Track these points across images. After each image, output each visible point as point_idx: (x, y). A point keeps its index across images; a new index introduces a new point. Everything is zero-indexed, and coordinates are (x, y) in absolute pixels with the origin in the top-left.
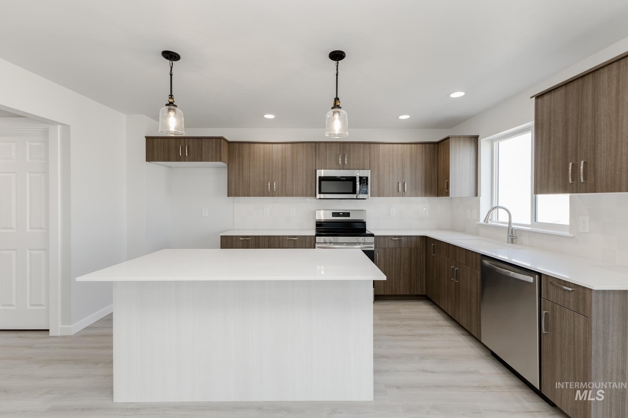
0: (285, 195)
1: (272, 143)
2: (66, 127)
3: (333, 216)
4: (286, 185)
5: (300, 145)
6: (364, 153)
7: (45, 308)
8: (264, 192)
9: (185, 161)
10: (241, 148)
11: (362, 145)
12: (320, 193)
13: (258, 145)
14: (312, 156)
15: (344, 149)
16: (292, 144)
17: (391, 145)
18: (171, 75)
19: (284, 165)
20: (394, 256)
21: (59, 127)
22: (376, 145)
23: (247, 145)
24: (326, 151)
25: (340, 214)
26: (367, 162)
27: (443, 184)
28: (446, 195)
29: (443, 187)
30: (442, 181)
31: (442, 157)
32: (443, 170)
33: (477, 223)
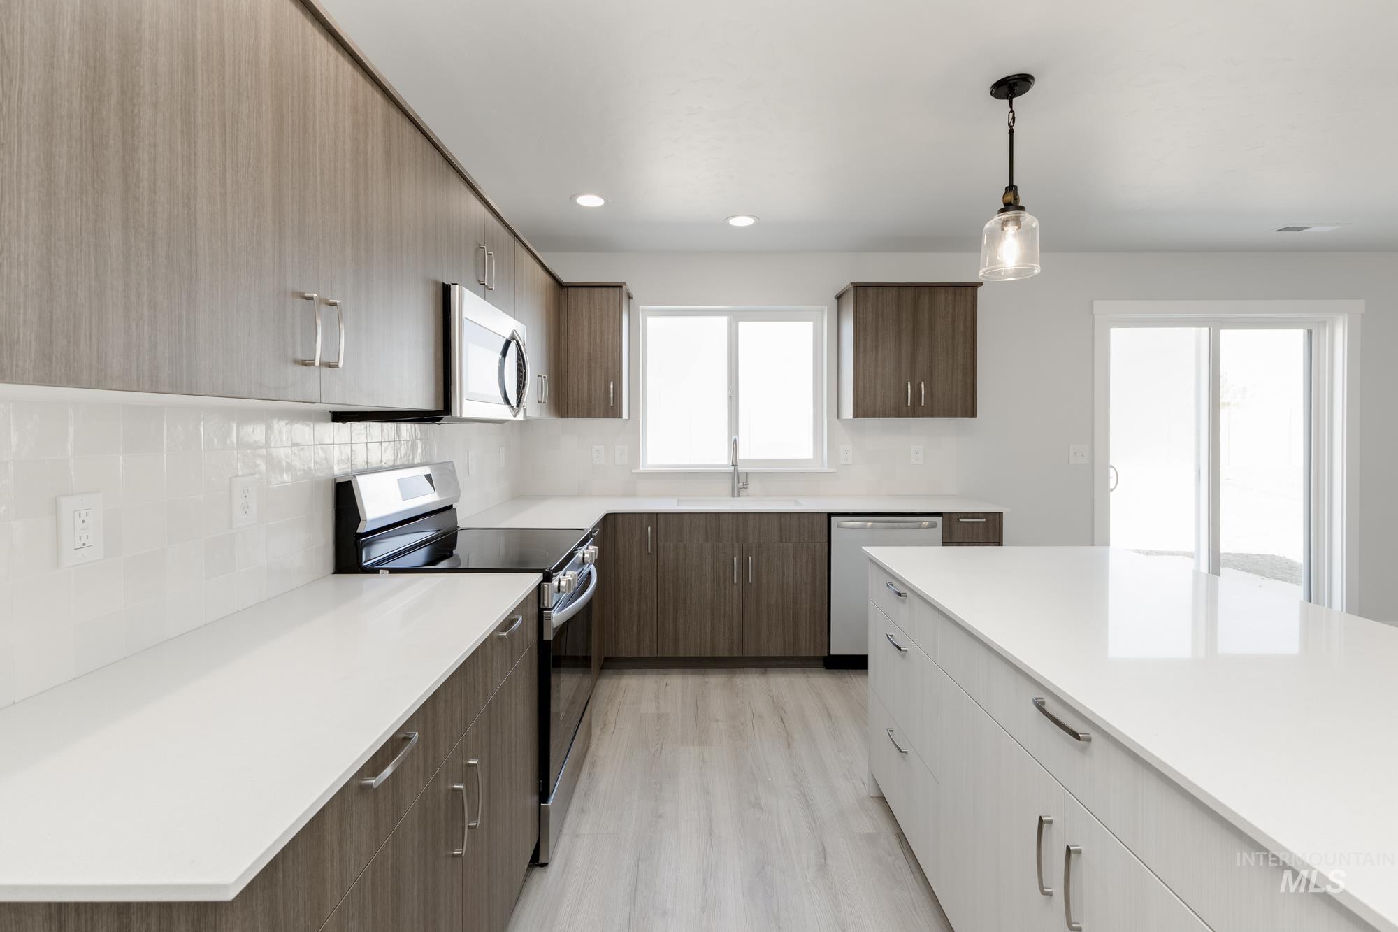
27: (589, 390)
28: (606, 415)
29: (589, 396)
30: (586, 380)
31: (586, 324)
32: (589, 354)
33: (633, 471)
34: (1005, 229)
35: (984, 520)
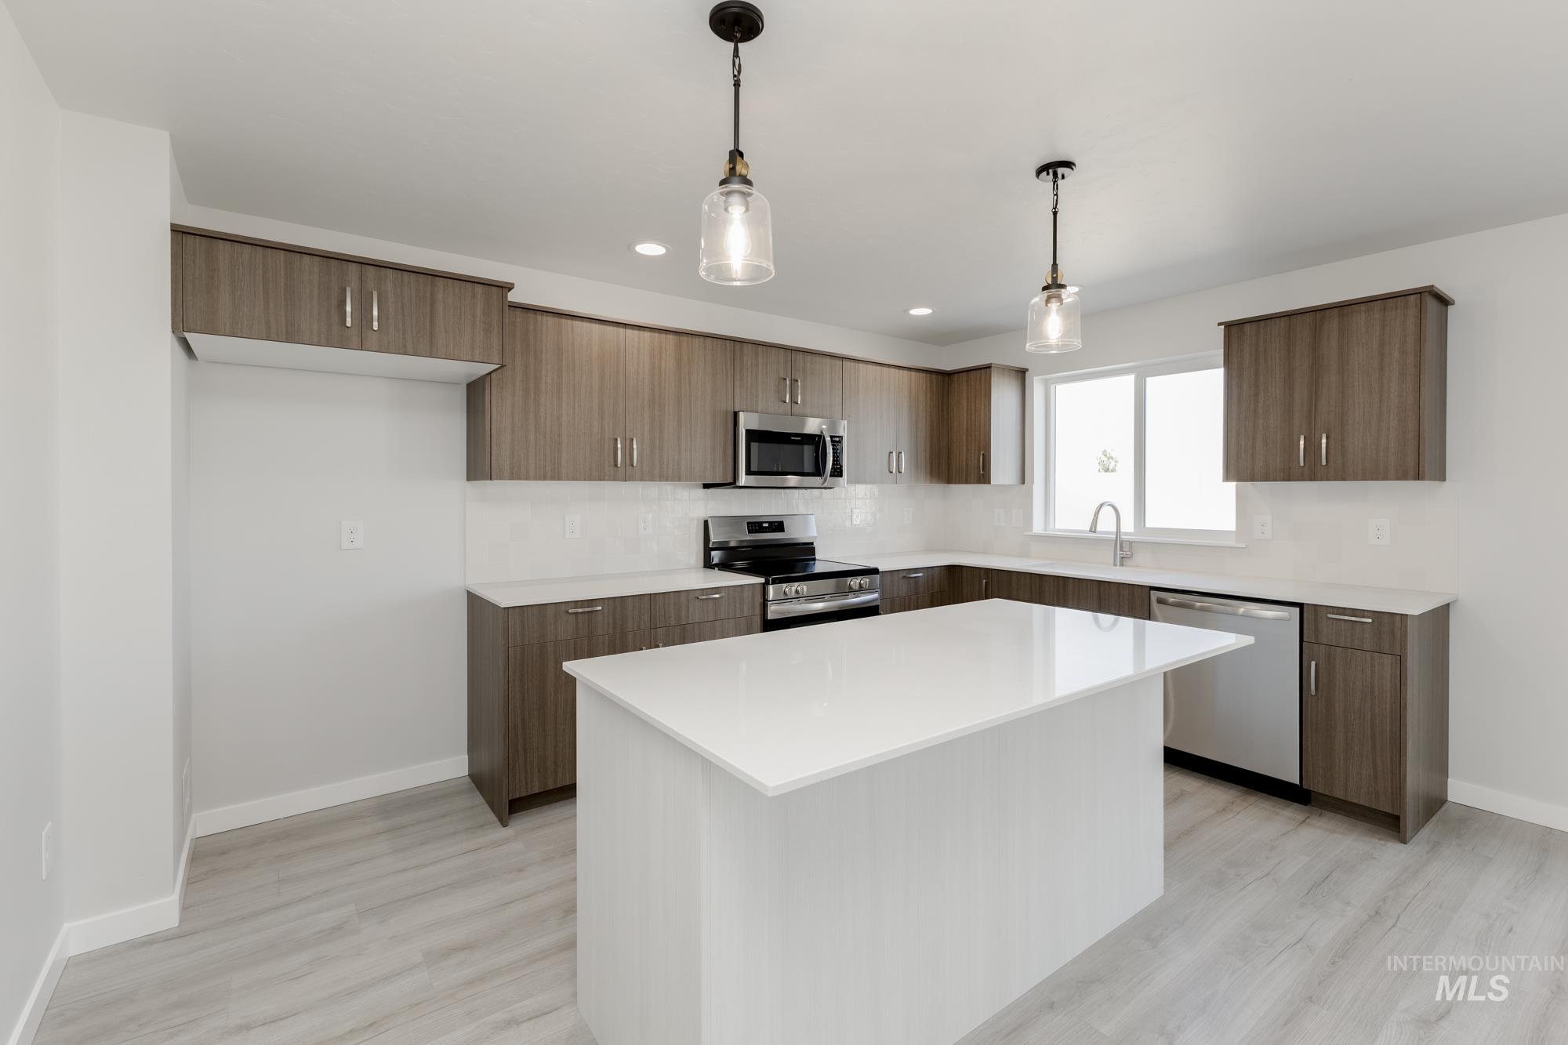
0: (660, 477)
1: (625, 325)
3: (748, 533)
4: (662, 447)
5: (697, 340)
6: (831, 379)
8: (602, 468)
11: (828, 360)
12: (748, 471)
13: (586, 325)
14: (726, 375)
15: (794, 365)
16: (678, 337)
17: (878, 368)
19: (656, 392)
22: (852, 364)
24: (757, 365)
25: (764, 525)
26: (837, 400)
27: (967, 459)
28: (979, 482)
29: (967, 465)
30: (964, 452)
31: (965, 404)
32: (967, 430)
33: (1026, 533)
34: (1049, 305)
35: (1370, 620)
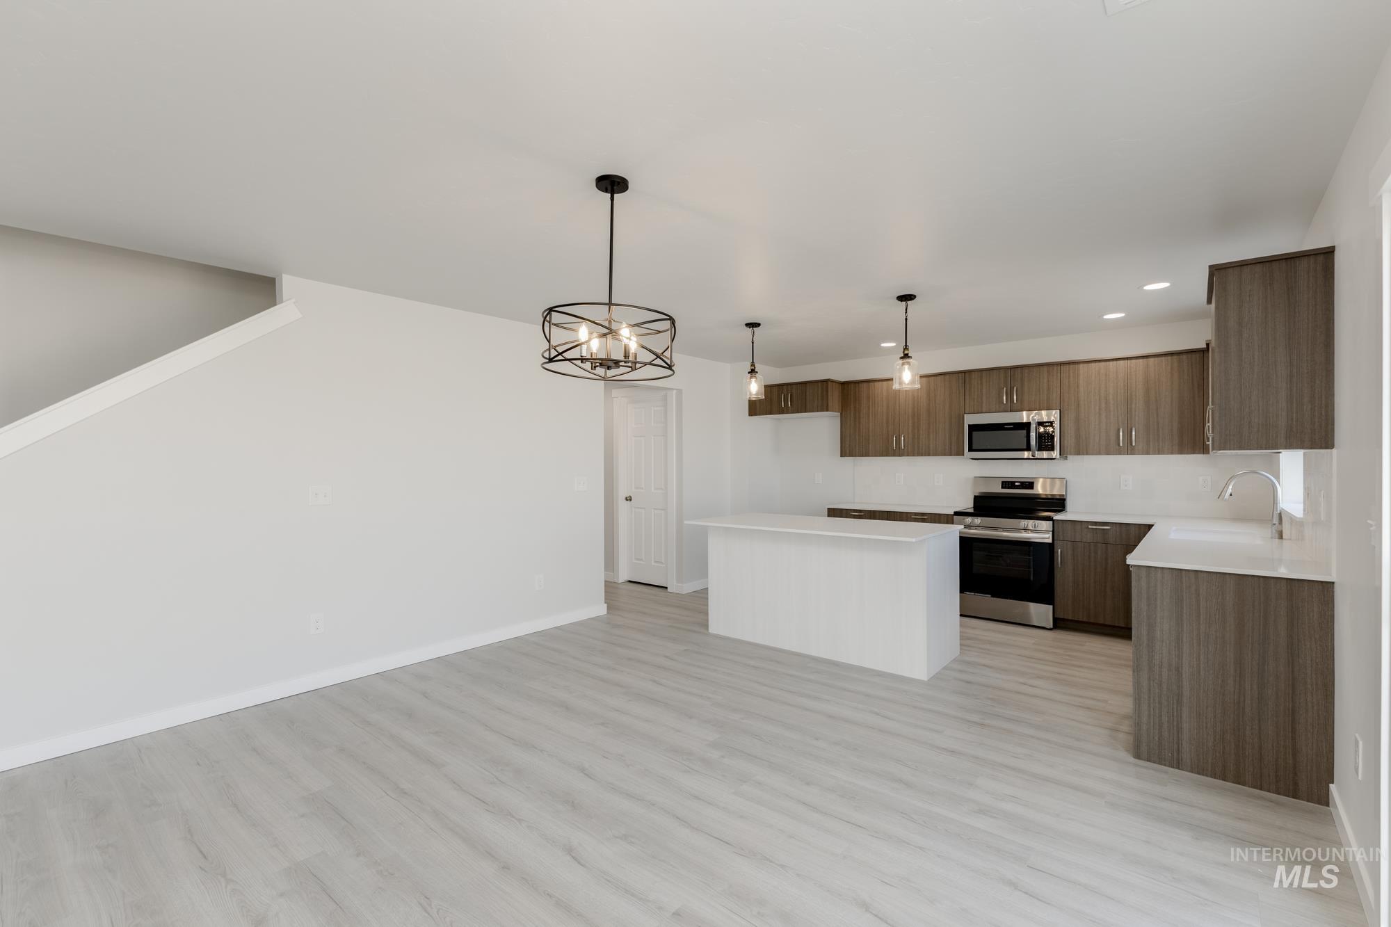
0: (916, 454)
2: (680, 391)
3: (1002, 487)
4: (919, 438)
5: (940, 377)
6: (1048, 381)
7: (664, 565)
8: (887, 451)
9: (788, 413)
10: (857, 390)
11: (1045, 368)
12: (971, 450)
13: (880, 383)
14: (959, 393)
15: (1012, 378)
16: (928, 378)
17: (1103, 363)
18: (753, 343)
19: (916, 410)
20: (1093, 555)
21: (675, 391)
22: (1071, 366)
23: (865, 385)
24: (982, 384)
25: (1016, 484)
26: (1055, 396)
